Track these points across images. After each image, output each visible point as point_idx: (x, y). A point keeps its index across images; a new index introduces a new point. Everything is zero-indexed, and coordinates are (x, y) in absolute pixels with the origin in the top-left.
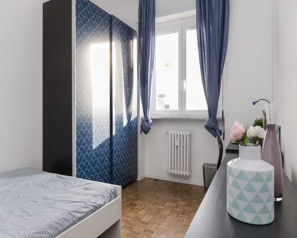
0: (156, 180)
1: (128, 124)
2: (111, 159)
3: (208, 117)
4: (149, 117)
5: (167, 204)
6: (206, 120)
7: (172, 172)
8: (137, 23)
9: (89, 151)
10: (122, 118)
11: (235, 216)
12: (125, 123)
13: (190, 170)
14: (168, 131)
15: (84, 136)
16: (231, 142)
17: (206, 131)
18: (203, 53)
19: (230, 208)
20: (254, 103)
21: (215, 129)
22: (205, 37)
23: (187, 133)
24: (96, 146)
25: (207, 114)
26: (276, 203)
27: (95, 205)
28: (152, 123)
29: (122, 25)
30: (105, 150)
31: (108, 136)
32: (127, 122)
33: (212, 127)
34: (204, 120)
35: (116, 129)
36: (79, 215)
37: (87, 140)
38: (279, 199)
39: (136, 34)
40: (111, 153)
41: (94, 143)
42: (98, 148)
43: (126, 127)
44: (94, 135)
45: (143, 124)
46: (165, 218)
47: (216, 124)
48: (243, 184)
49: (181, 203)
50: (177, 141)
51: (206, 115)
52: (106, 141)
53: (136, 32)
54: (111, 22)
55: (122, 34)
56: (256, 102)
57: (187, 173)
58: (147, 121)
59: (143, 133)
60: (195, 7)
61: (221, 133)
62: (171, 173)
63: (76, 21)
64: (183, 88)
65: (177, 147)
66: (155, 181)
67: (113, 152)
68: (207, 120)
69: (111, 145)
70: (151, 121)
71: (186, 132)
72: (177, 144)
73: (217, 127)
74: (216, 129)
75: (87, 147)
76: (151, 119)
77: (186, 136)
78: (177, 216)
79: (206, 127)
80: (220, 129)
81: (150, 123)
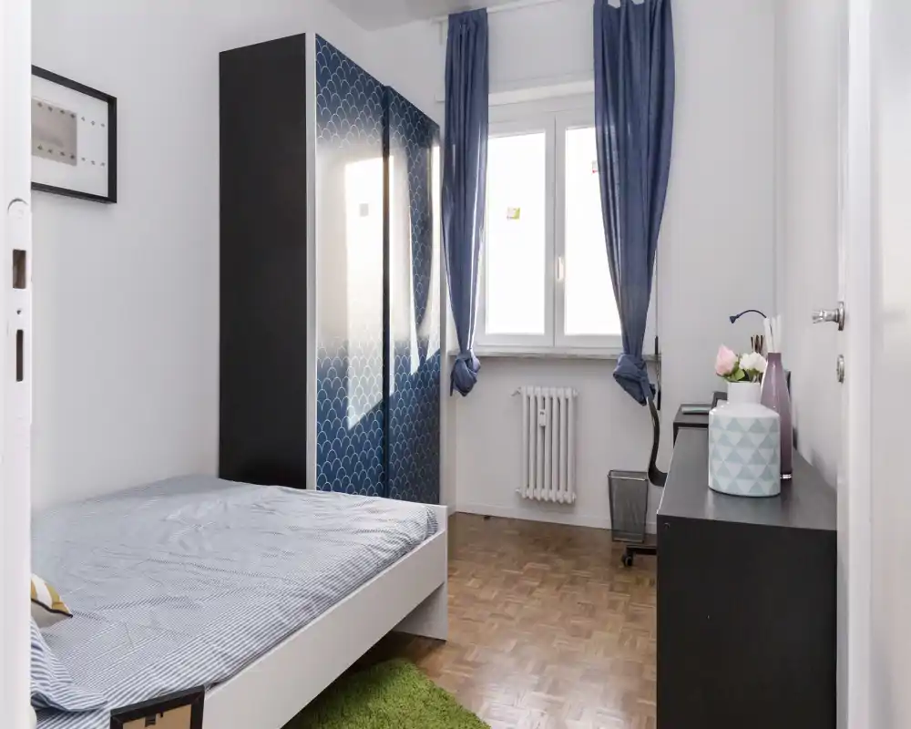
0: (487, 517)
1: (419, 369)
2: (384, 457)
3: (622, 351)
4: (471, 350)
5: (529, 565)
6: (617, 360)
7: (530, 493)
8: (440, 102)
9: (342, 434)
10: (408, 353)
11: (724, 489)
12: (415, 366)
13: (575, 490)
14: (520, 388)
15: (332, 393)
16: (680, 409)
17: (618, 387)
18: (610, 191)
19: (714, 481)
20: (733, 319)
21: (639, 383)
22: (615, 153)
23: (569, 393)
24: (355, 422)
25: (620, 344)
26: (782, 480)
27: (408, 539)
28: (479, 368)
29: (410, 112)
30: (372, 434)
31: (378, 396)
32: (419, 365)
33: (633, 378)
34: (612, 361)
35: (396, 381)
36: (385, 556)
37: (337, 405)
38: (785, 477)
39: (439, 132)
40: (385, 443)
41: (350, 413)
42: (358, 428)
43: (416, 375)
44: (350, 393)
45: (457, 371)
46: (531, 592)
47: (642, 368)
48: (735, 437)
49: (561, 562)
50: (542, 413)
51: (617, 349)
52: (375, 409)
53: (438, 126)
54: (385, 103)
55: (408, 134)
56: (738, 317)
57: (569, 497)
58: (467, 361)
59: (457, 393)
60: (593, 73)
61: (653, 391)
62: (528, 498)
63: (318, 106)
64: (558, 277)
65: (543, 428)
66: (483, 520)
67: (391, 441)
68: (619, 360)
69: (385, 422)
70: (476, 361)
71: (565, 392)
72: (543, 420)
73: (643, 378)
74: (642, 383)
75: (337, 424)
76: (477, 357)
77: (567, 400)
78: (558, 589)
79: (617, 377)
80: (651, 382)
81: (475, 368)
